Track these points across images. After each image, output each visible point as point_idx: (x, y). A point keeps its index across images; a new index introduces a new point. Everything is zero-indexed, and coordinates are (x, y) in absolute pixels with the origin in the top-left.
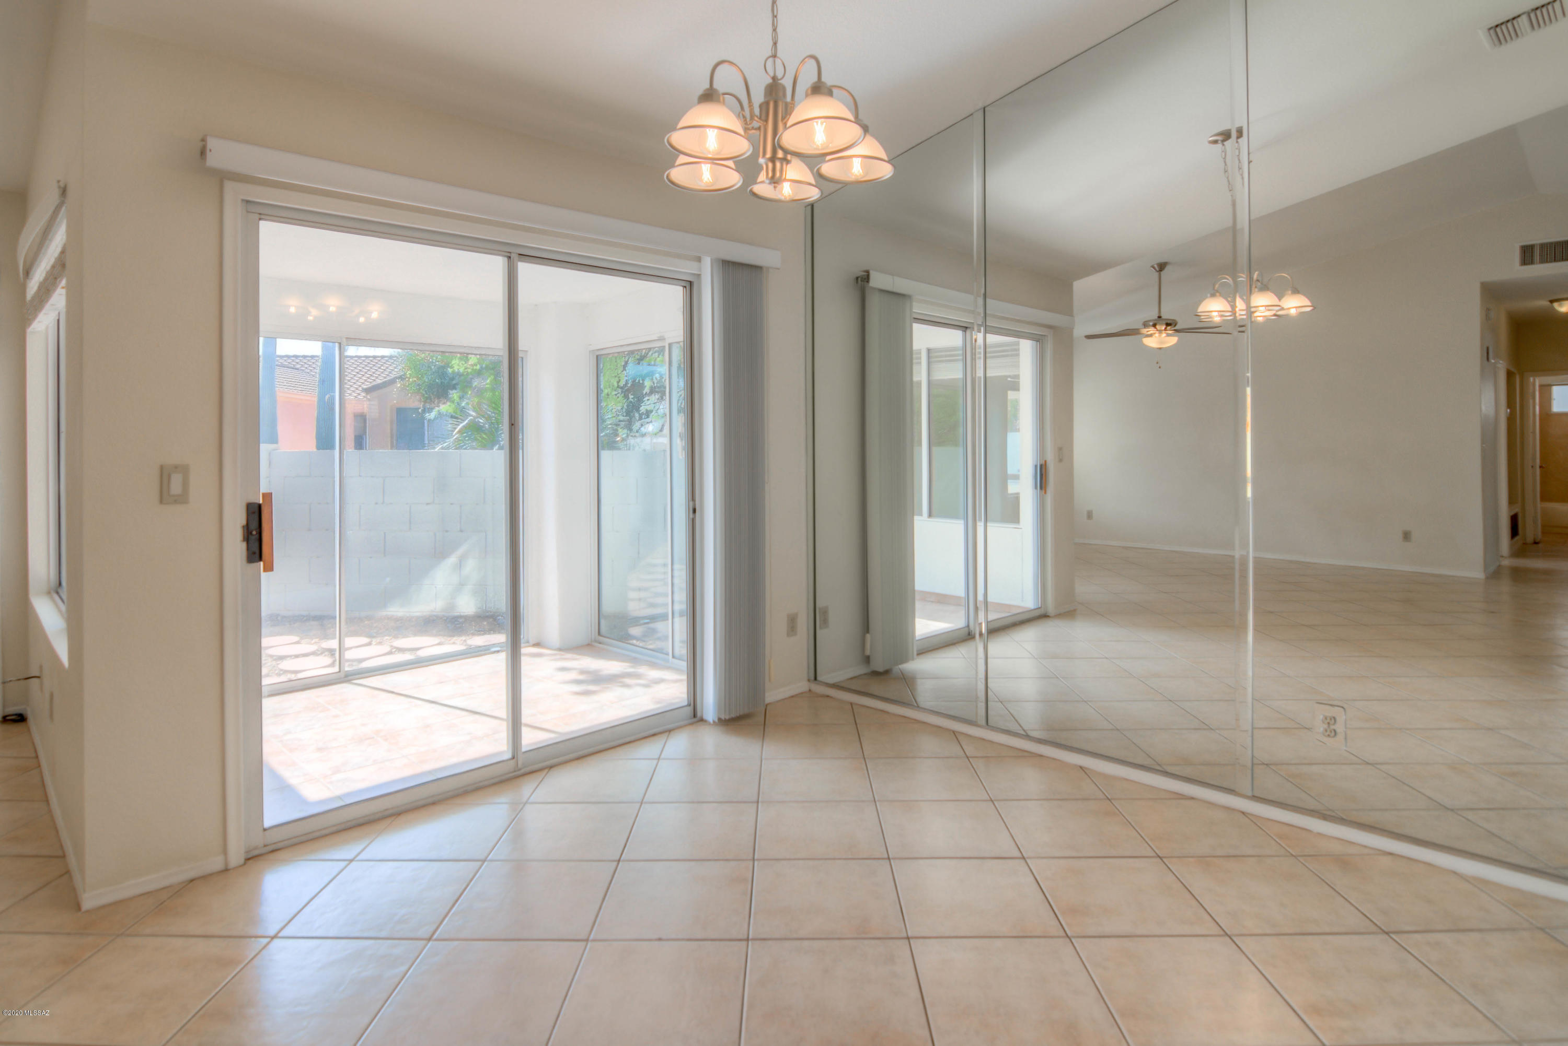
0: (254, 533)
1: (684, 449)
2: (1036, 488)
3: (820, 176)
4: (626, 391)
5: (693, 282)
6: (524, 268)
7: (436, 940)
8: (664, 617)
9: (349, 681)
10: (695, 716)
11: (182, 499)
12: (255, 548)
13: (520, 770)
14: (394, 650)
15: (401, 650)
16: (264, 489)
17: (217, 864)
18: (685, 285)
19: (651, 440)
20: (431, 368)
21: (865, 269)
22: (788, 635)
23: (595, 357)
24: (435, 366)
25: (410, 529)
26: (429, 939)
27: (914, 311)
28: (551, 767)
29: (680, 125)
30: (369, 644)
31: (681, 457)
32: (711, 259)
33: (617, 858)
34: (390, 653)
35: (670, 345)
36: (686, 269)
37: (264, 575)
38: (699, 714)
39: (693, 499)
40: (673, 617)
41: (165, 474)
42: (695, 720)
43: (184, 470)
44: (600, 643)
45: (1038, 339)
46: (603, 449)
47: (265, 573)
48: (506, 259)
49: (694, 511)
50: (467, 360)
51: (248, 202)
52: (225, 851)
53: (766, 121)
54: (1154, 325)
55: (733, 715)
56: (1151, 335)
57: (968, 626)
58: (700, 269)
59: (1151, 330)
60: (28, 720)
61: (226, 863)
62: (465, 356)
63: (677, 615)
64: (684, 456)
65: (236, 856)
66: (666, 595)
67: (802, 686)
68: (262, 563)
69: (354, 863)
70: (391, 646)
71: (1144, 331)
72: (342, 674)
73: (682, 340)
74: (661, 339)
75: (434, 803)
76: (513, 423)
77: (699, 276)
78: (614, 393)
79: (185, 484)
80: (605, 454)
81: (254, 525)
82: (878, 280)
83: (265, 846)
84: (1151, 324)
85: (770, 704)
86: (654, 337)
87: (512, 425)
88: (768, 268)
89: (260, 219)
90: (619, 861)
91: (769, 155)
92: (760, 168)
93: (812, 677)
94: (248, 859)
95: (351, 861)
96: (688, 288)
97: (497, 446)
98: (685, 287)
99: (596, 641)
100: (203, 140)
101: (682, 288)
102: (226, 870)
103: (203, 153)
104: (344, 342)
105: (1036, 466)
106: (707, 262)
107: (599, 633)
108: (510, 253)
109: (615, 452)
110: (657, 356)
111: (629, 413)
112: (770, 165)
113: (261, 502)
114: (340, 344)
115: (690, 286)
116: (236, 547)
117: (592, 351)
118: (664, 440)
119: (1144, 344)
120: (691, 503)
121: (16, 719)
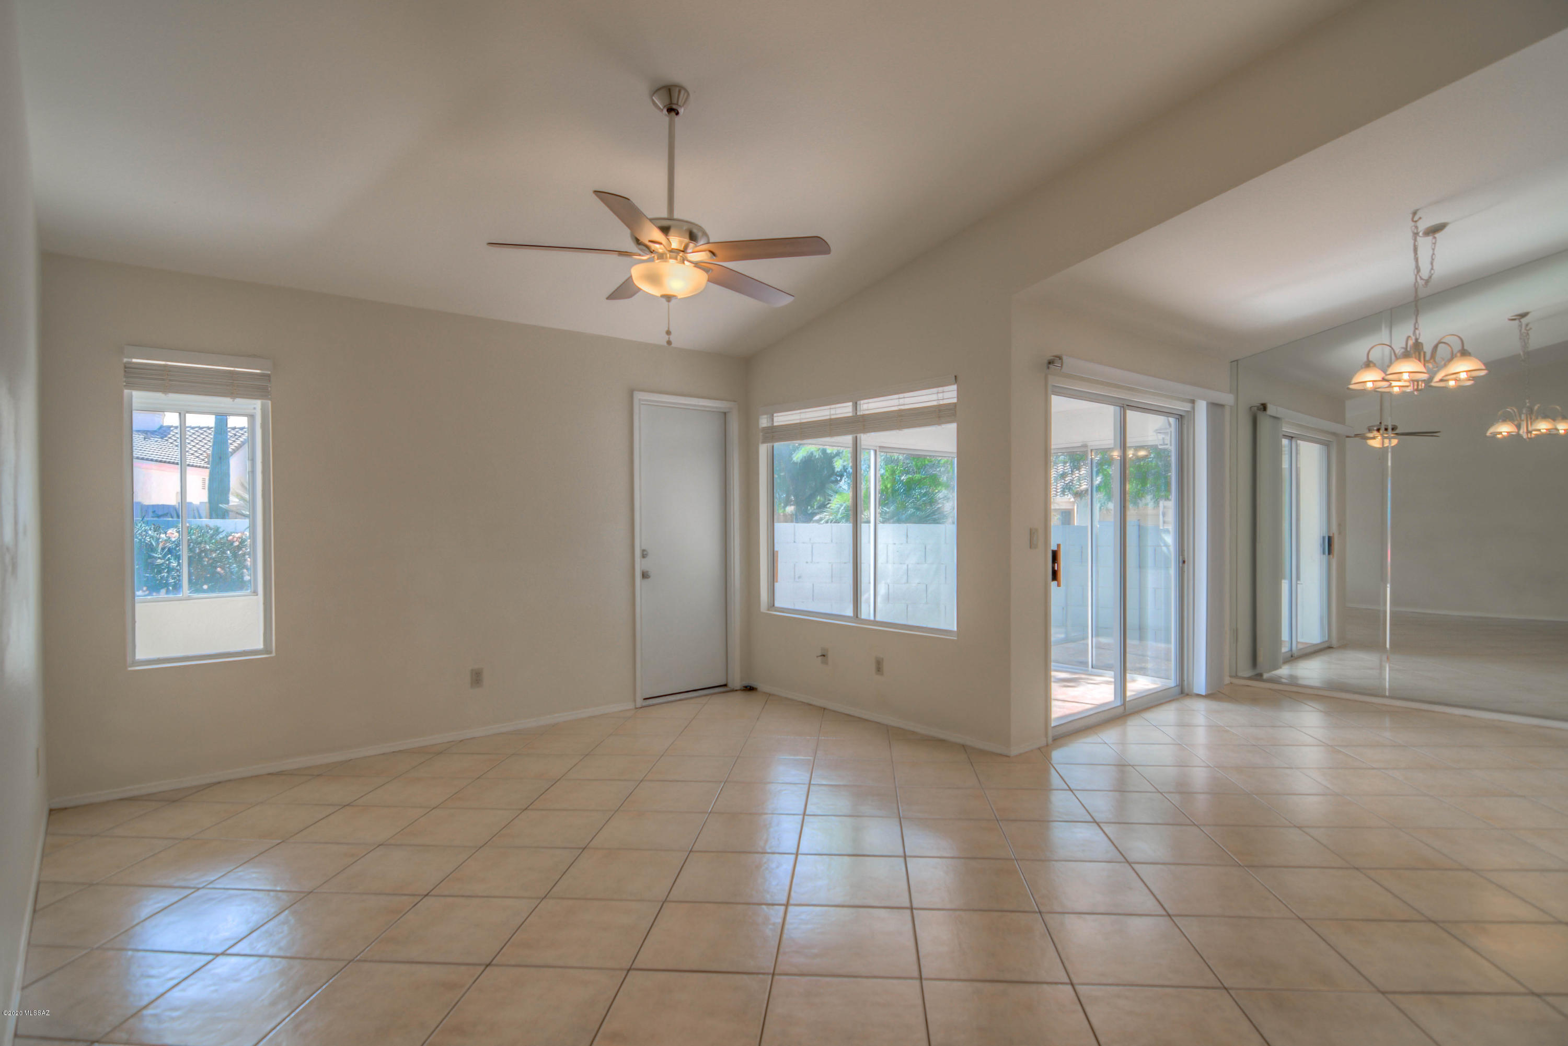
2: (1324, 553)
5: (1184, 416)
6: (1130, 413)
10: (1182, 692)
11: (1036, 546)
18: (1178, 417)
21: (1263, 402)
27: (1283, 430)
36: (1184, 407)
38: (1188, 690)
39: (1182, 555)
41: (1031, 533)
42: (1183, 694)
43: (1037, 531)
45: (1327, 444)
48: (1120, 408)
49: (1184, 562)
54: (1378, 430)
56: (1374, 438)
57: (1291, 650)
58: (1193, 408)
59: (1375, 433)
67: (1228, 679)
71: (1371, 435)
77: (1190, 412)
79: (1037, 539)
82: (1271, 410)
84: (1375, 428)
88: (1227, 406)
93: (1233, 674)
96: (1180, 420)
98: (1178, 419)
105: (1324, 538)
108: (1124, 405)
115: (1181, 418)
119: (1369, 445)
120: (1180, 557)
121: (750, 689)
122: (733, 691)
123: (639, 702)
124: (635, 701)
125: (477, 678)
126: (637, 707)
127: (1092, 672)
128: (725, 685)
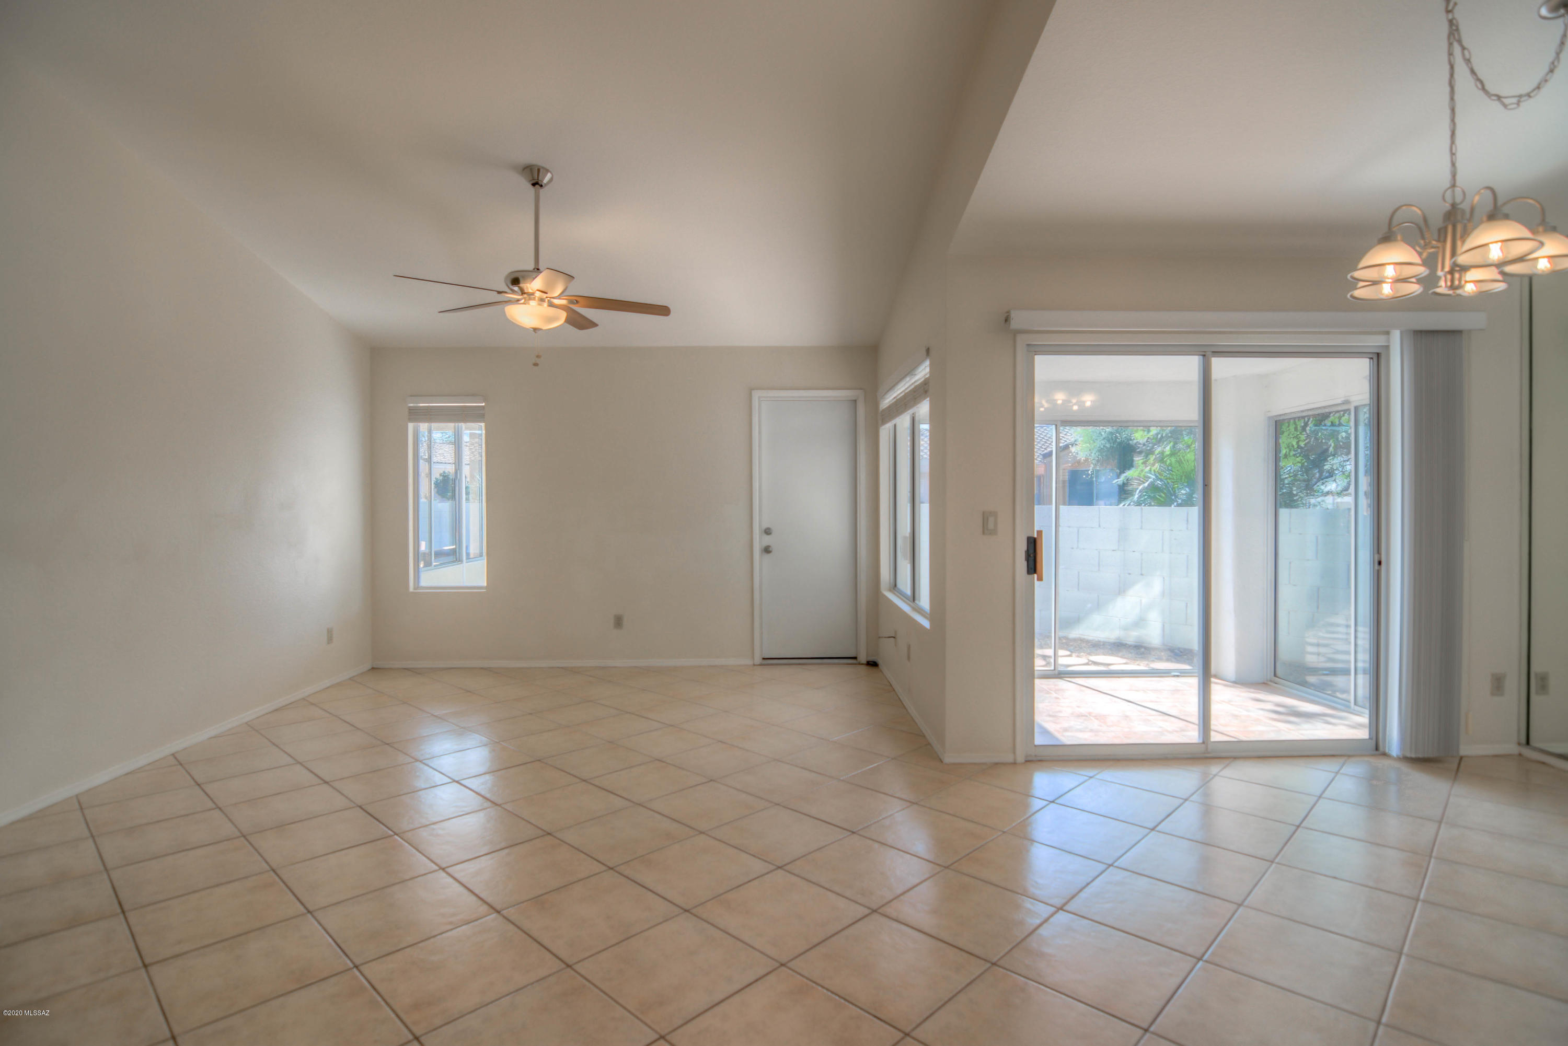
0: (1032, 556)
1: (1369, 506)
3: (1503, 273)
4: (1304, 452)
5: (1380, 353)
6: (1217, 361)
7: (1158, 831)
8: (1346, 672)
9: (1061, 678)
10: (1377, 749)
11: (994, 532)
12: (1032, 565)
13: (1209, 753)
14: (1090, 663)
15: (1095, 663)
16: (1036, 528)
17: (1009, 758)
18: (1371, 357)
19: (1334, 499)
20: (1102, 435)
22: (1493, 694)
23: (1274, 421)
24: (1105, 432)
25: (1099, 570)
26: (1153, 829)
28: (1235, 758)
29: (1360, 266)
30: (1070, 656)
31: (1365, 514)
32: (1401, 333)
33: (1297, 823)
34: (1087, 664)
35: (1356, 408)
36: (1374, 342)
37: (1037, 583)
38: (1381, 748)
39: (1379, 552)
40: (1356, 673)
41: (985, 517)
42: (1377, 753)
43: (994, 514)
44: (1276, 683)
46: (1281, 507)
47: (1038, 582)
48: (1201, 357)
49: (1380, 563)
50: (1149, 431)
51: (1028, 345)
52: (1014, 753)
53: (1445, 241)
55: (1420, 756)
58: (1388, 341)
60: (880, 666)
61: (1015, 759)
62: (1147, 426)
63: (1360, 671)
64: (1369, 513)
65: (1020, 758)
66: (1348, 653)
67: (1512, 748)
68: (1036, 576)
69: (1092, 780)
70: (1088, 660)
72: (1056, 672)
73: (1369, 403)
74: (1347, 402)
75: (1143, 760)
76: (1207, 484)
77: (1387, 347)
78: (1292, 453)
79: (996, 524)
80: (1284, 512)
81: (1031, 551)
83: (1036, 756)
85: (1467, 757)
86: (1339, 401)
87: (1206, 485)
88: (1470, 331)
89: (1035, 355)
90: (1298, 827)
91: (1447, 269)
92: (1439, 278)
93: (1524, 740)
94: (1026, 761)
95: (1091, 777)
96: (1375, 359)
97: (1175, 504)
98: (1372, 358)
99: (1271, 681)
100: (1008, 312)
101: (1368, 360)
102: (1015, 763)
103: (1007, 320)
104: (1059, 424)
106: (1396, 336)
107: (1275, 675)
108: (1205, 352)
109: (1294, 510)
110: (1342, 415)
111: (1307, 471)
112: (1449, 277)
113: (1035, 536)
114: (1056, 425)
115: (1378, 358)
116: (1021, 564)
117: (1270, 418)
118: (1349, 500)
120: (1376, 556)
121: (873, 664)
122: (860, 664)
123: (758, 660)
124: (753, 658)
125: (618, 622)
126: (755, 664)
127: (1354, 710)
128: (855, 658)
